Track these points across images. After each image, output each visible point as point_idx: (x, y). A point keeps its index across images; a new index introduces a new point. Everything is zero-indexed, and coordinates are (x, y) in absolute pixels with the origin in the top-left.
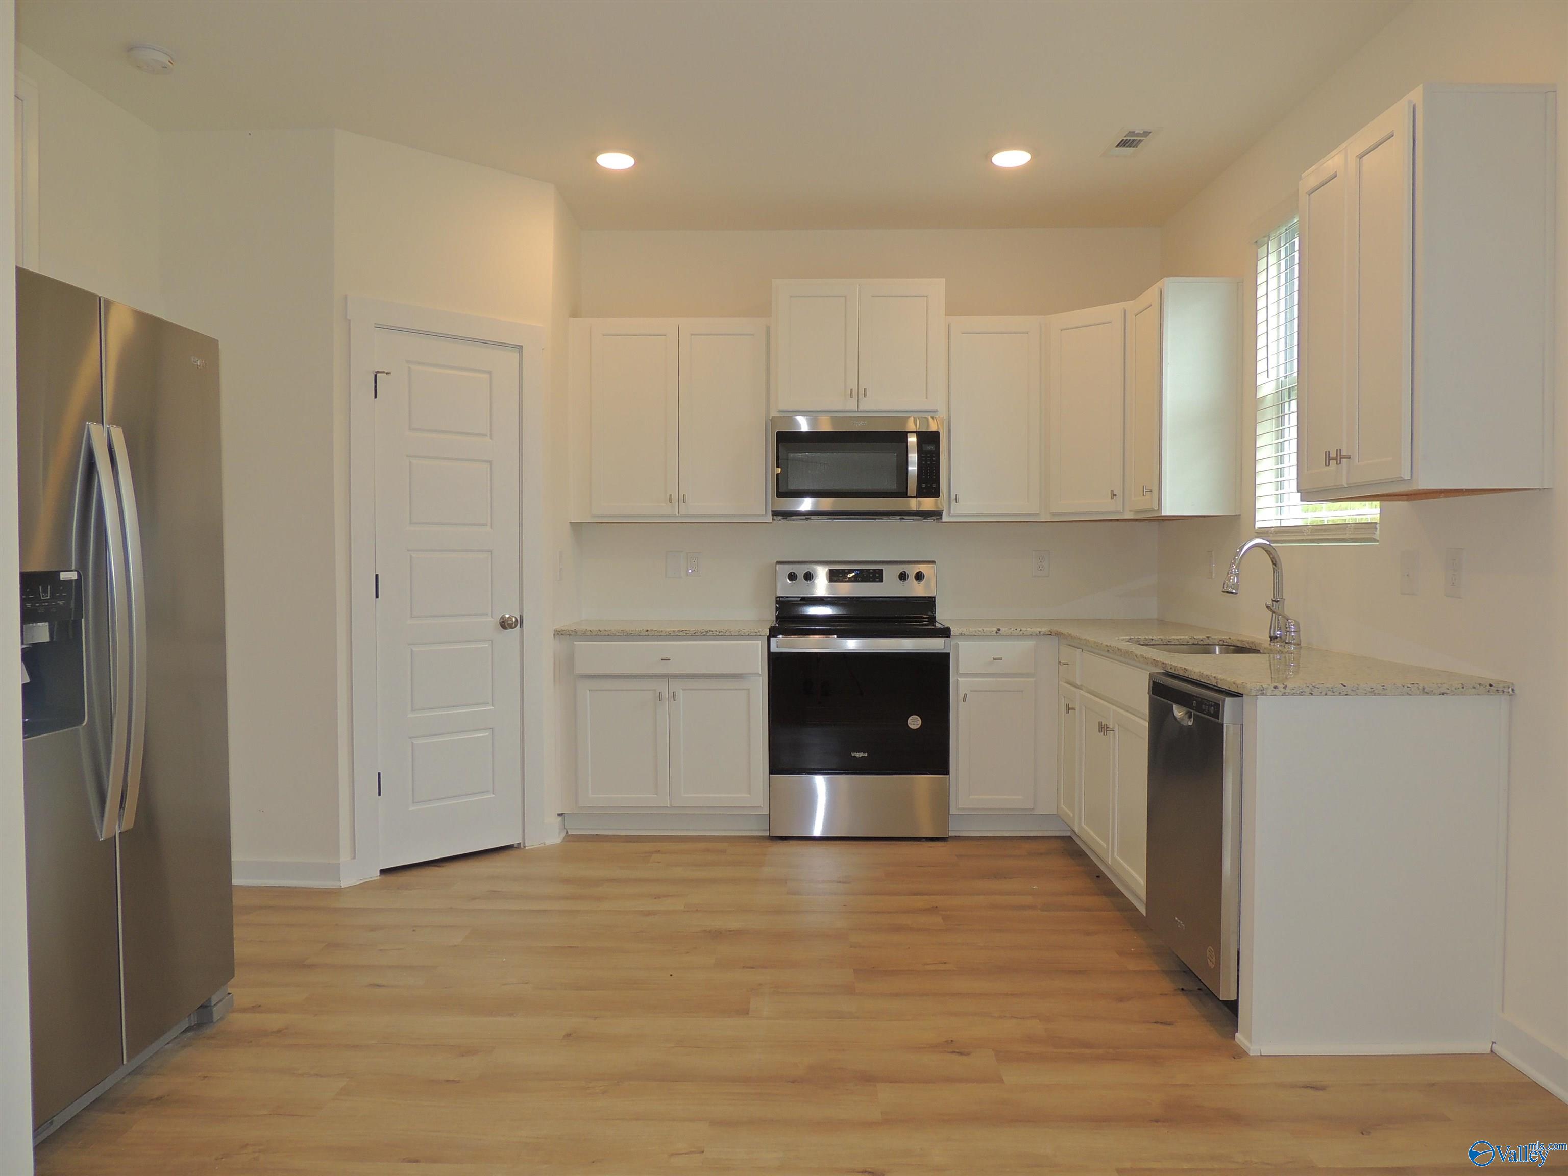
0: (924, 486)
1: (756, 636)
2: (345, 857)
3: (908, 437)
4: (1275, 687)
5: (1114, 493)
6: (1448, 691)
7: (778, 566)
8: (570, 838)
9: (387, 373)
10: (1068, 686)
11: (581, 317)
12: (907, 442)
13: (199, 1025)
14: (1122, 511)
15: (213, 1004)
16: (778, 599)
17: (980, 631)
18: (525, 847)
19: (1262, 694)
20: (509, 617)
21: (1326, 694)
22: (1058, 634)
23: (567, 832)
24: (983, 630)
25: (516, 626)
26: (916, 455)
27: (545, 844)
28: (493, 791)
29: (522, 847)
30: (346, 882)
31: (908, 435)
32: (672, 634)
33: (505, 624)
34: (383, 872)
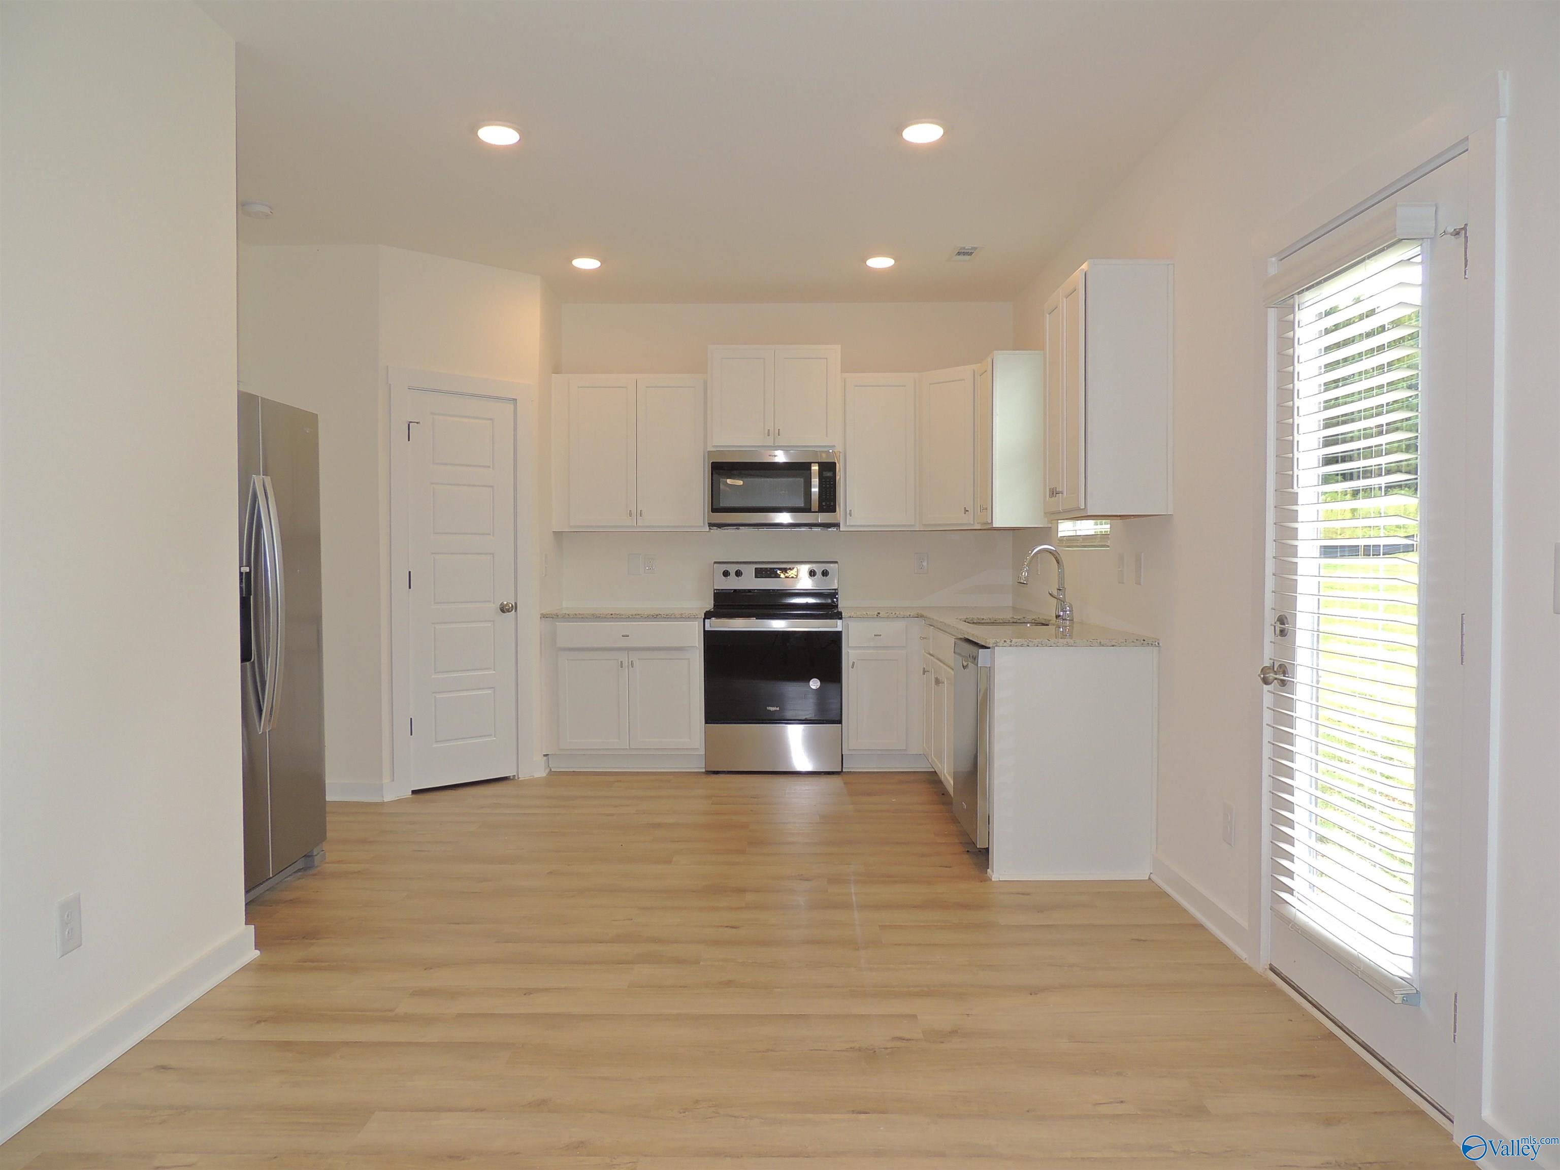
0: (824, 504)
1: (695, 618)
2: (386, 780)
3: (812, 466)
4: (1005, 641)
5: (967, 509)
6: (1116, 644)
7: (715, 565)
8: (551, 773)
9: (417, 423)
10: (929, 656)
11: (561, 373)
12: (810, 470)
13: (304, 869)
14: (972, 522)
15: (314, 855)
16: (715, 591)
17: (864, 614)
18: (519, 778)
19: (997, 646)
20: (507, 604)
21: (1037, 646)
22: (922, 616)
23: (551, 770)
24: (867, 614)
25: (512, 610)
26: (818, 480)
27: (534, 777)
28: (495, 735)
29: (516, 778)
30: (388, 798)
31: (812, 464)
32: (631, 617)
33: (503, 609)
34: (414, 792)
